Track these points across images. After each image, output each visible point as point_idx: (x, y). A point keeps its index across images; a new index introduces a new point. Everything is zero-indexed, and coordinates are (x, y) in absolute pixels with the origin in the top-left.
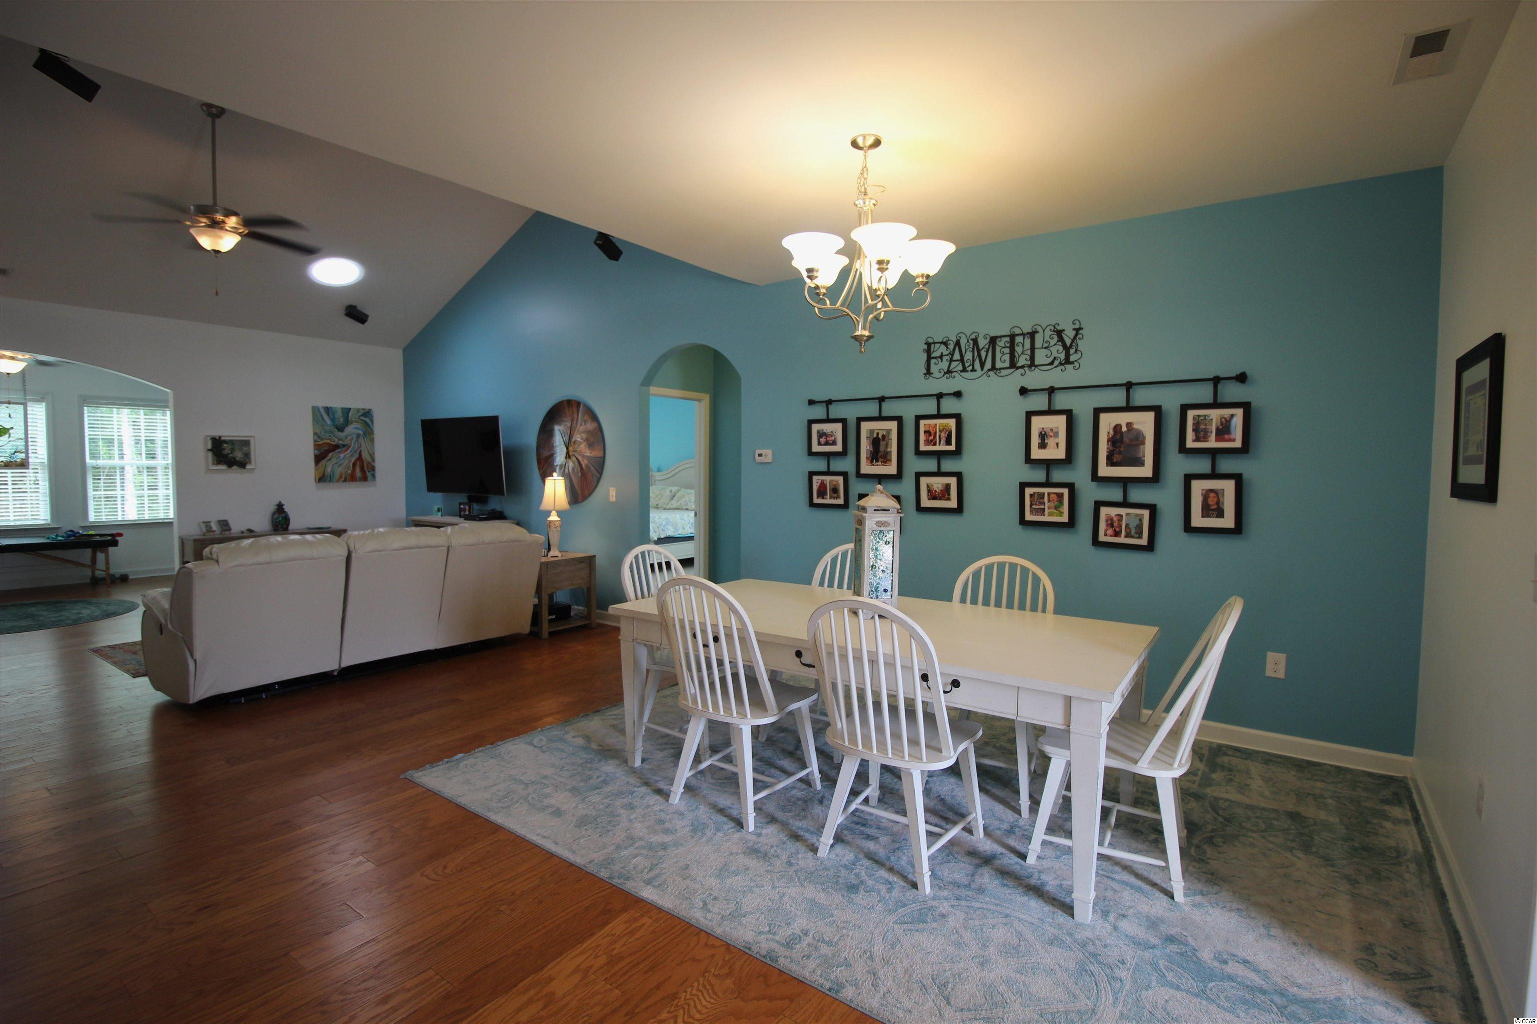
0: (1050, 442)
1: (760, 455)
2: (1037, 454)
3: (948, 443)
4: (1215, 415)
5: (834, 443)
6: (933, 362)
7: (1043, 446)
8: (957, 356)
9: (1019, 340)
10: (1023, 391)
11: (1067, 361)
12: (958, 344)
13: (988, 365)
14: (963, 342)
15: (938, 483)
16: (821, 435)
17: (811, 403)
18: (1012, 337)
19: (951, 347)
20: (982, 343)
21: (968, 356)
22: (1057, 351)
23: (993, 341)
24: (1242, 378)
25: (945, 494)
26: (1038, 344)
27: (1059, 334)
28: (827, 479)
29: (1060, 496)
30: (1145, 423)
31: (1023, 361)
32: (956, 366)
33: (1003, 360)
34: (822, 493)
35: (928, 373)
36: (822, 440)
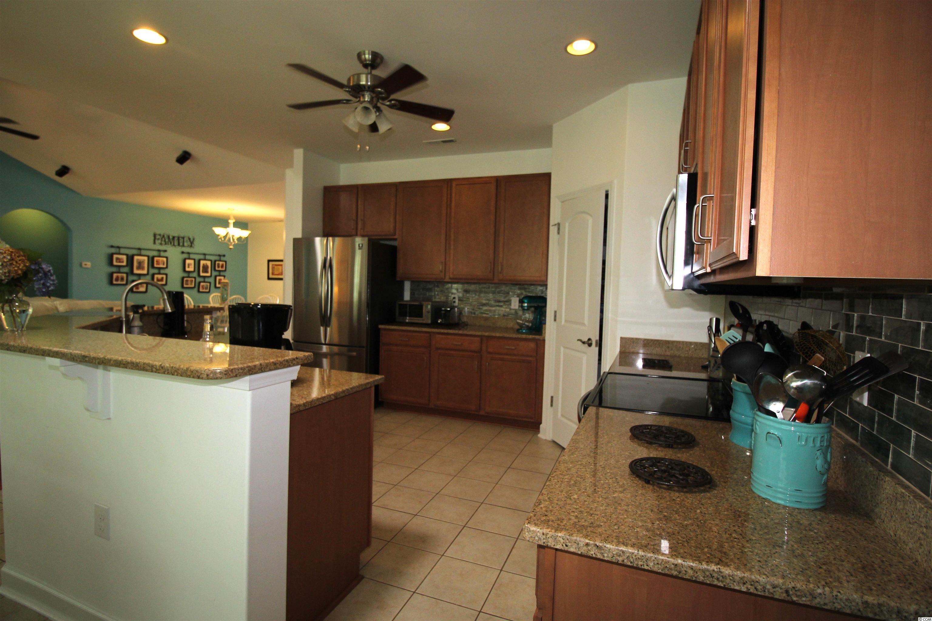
0: (190, 266)
1: (86, 265)
2: (187, 269)
3: (164, 264)
4: (221, 263)
5: (123, 262)
6: (156, 240)
7: (189, 267)
8: (163, 239)
9: (180, 239)
10: (183, 253)
11: (191, 246)
12: (164, 236)
13: (172, 243)
14: (165, 236)
15: (160, 276)
16: (117, 259)
17: (112, 247)
18: (179, 238)
19: (162, 236)
20: (171, 237)
21: (167, 240)
22: (189, 243)
23: (174, 238)
24: (224, 256)
25: (162, 280)
26: (185, 240)
27: (190, 239)
28: (120, 275)
29: (192, 281)
30: (209, 263)
31: (181, 244)
32: (163, 242)
33: (176, 243)
34: (117, 279)
35: (155, 243)
36: (118, 261)
